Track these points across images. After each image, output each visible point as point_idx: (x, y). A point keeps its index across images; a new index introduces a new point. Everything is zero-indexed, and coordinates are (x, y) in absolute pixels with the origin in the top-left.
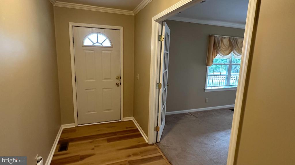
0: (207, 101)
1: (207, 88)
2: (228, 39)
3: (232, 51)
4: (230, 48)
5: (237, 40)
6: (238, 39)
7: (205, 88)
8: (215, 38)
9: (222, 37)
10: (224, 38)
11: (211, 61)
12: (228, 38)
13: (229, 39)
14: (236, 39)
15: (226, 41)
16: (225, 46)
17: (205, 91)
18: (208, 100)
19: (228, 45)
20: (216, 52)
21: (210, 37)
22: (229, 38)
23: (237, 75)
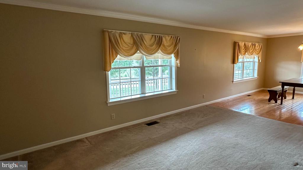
0: (113, 118)
1: (111, 101)
2: (130, 35)
3: (138, 50)
4: (135, 46)
5: (143, 37)
6: (144, 35)
7: (107, 101)
8: (109, 34)
9: (121, 33)
10: (124, 34)
11: (108, 65)
12: (129, 33)
13: (132, 36)
14: (141, 35)
15: (127, 38)
16: (127, 45)
17: (109, 105)
18: (114, 116)
19: (132, 43)
20: (114, 53)
21: (103, 32)
22: (131, 33)
23: (154, 79)
